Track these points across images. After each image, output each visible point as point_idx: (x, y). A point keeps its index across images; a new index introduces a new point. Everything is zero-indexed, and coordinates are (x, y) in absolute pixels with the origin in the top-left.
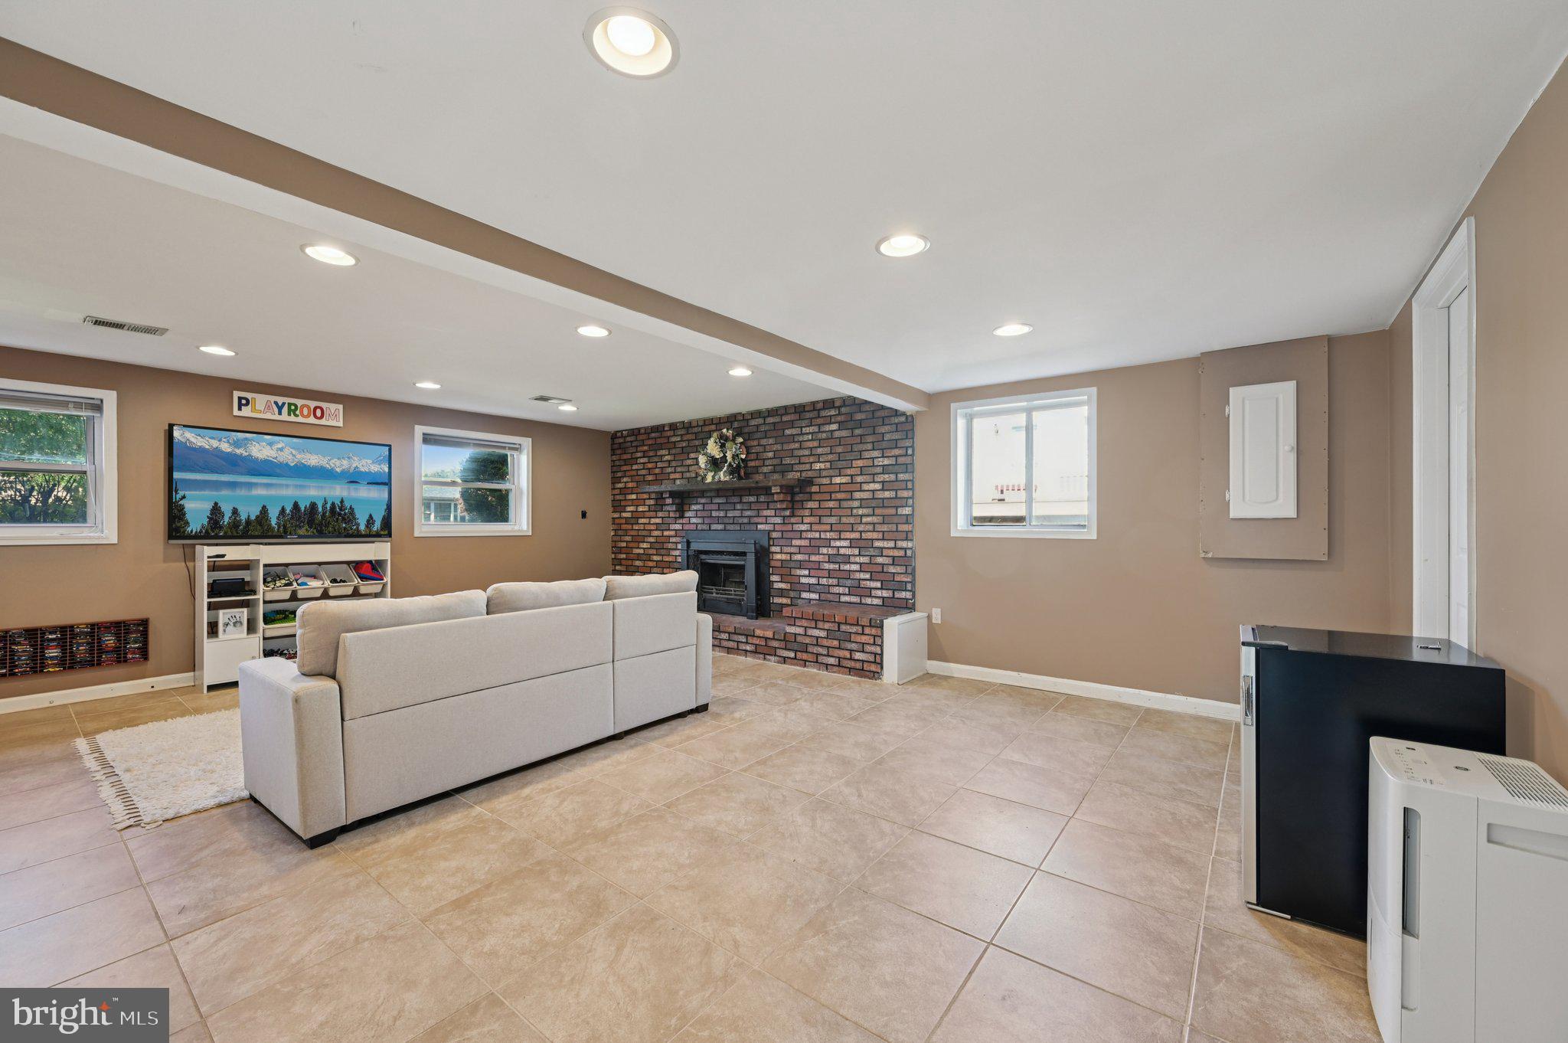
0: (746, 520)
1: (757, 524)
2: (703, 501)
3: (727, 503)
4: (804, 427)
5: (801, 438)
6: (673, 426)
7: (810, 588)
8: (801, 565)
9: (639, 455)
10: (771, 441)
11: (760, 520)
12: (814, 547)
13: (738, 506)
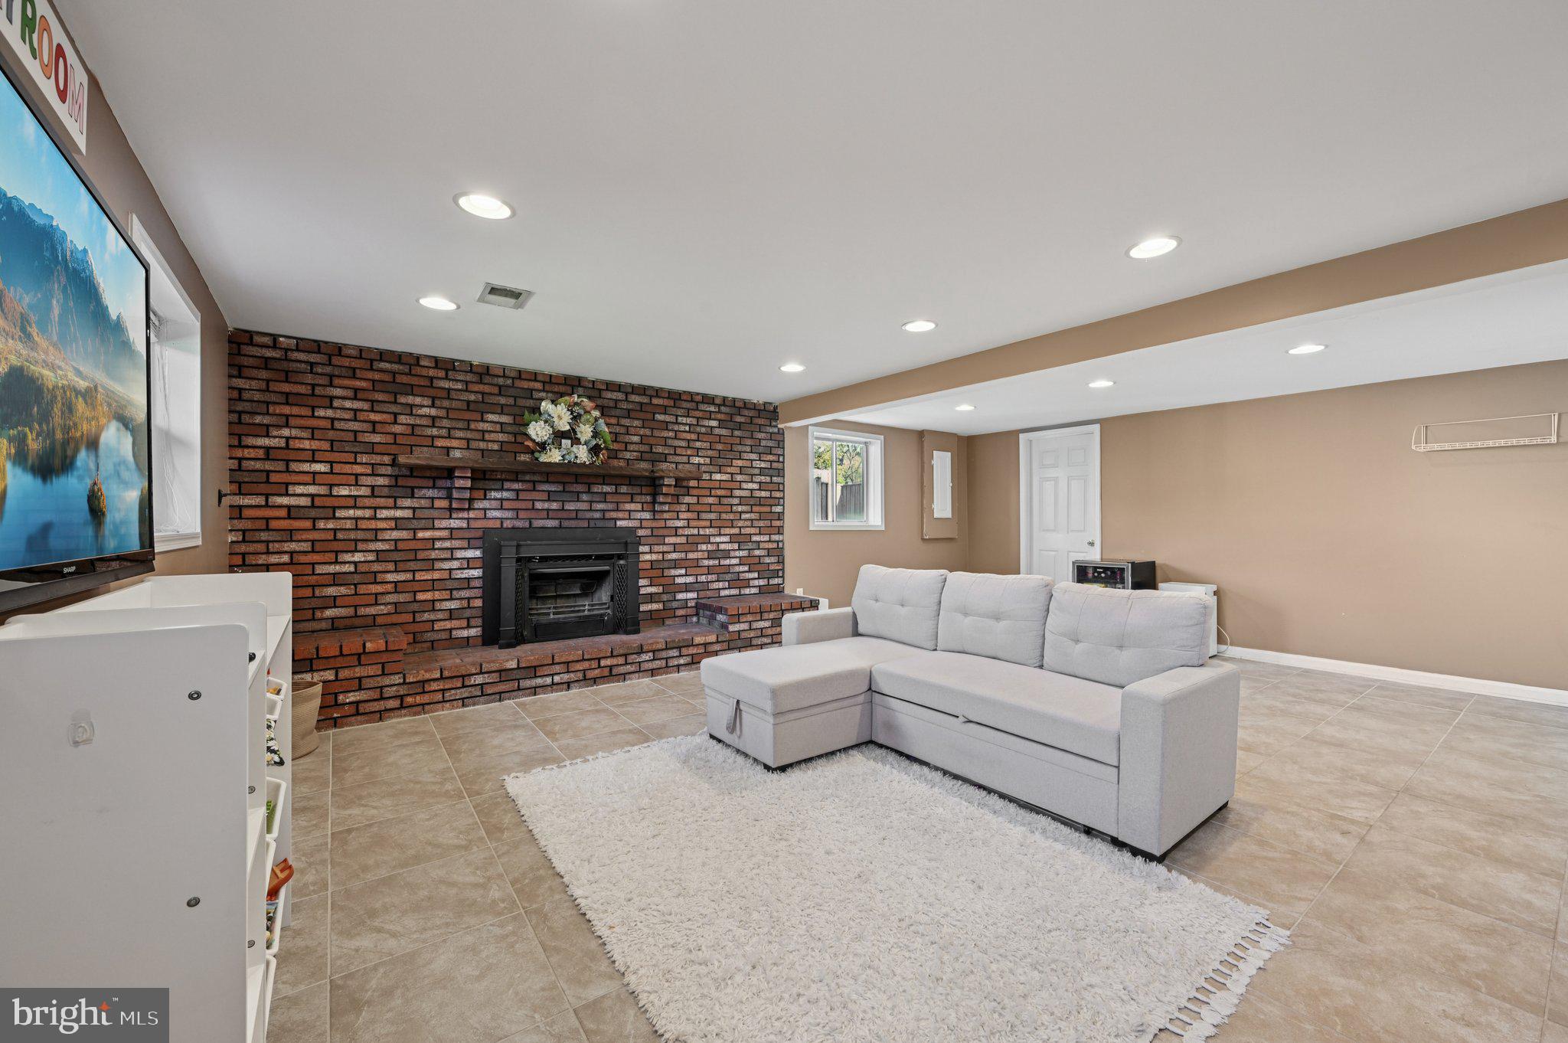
0: (598, 515)
1: (615, 520)
3: (564, 491)
4: (681, 416)
5: (676, 428)
7: (687, 588)
8: (676, 564)
10: (636, 423)
11: (620, 515)
12: (692, 543)
13: (584, 497)
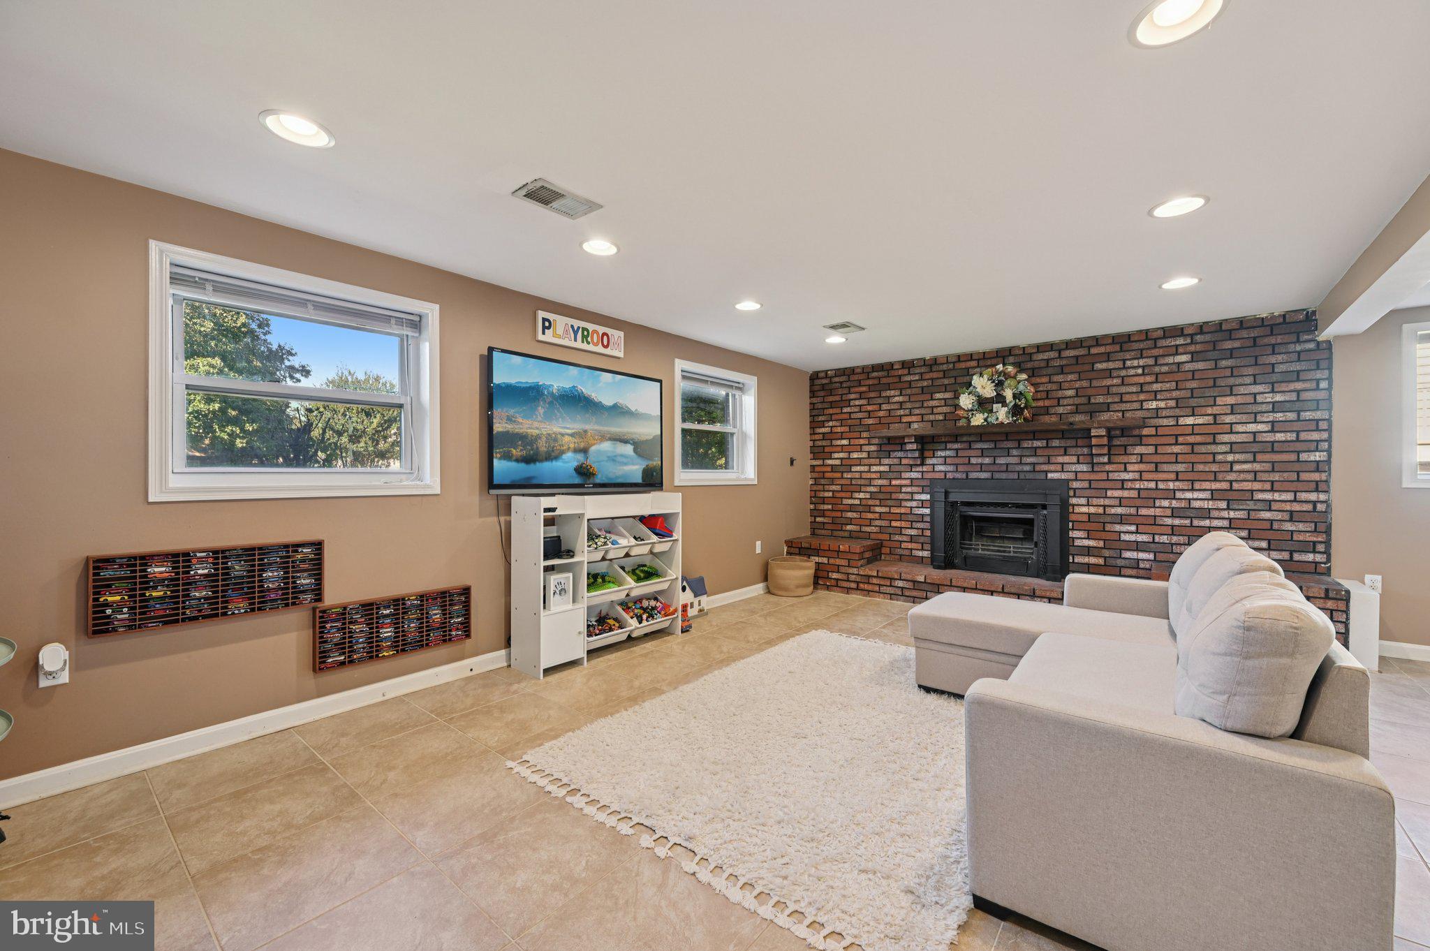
0: (1027, 468)
1: (1046, 472)
2: (956, 446)
3: (995, 448)
4: (1130, 360)
5: (1123, 373)
6: (908, 365)
7: (1138, 547)
8: (1122, 519)
9: (852, 396)
10: (1070, 377)
11: (1052, 467)
12: (1146, 498)
13: (1015, 452)
